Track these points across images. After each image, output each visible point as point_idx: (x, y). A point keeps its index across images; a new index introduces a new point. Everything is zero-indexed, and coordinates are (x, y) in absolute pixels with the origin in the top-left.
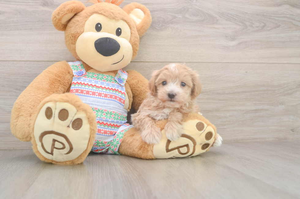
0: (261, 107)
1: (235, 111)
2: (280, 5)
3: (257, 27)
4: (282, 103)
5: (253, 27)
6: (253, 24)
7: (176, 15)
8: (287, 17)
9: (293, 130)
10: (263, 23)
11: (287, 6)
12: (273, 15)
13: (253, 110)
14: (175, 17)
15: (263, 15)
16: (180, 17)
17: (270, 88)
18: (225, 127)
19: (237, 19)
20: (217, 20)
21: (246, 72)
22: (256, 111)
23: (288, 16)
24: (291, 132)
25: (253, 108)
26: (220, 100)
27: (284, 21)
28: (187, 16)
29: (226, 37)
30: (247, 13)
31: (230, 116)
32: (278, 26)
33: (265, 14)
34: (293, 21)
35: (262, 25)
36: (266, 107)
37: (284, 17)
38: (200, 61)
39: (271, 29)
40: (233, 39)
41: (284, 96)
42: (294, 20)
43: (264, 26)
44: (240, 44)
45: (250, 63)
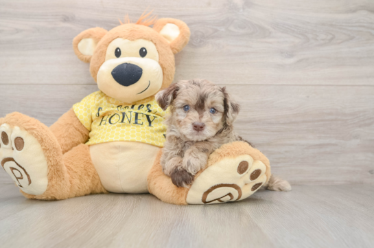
0: (327, 141)
1: (292, 145)
2: (354, 11)
3: (323, 40)
4: (356, 137)
8: (364, 26)
9: (371, 172)
11: (364, 13)
13: (317, 145)
14: (216, 31)
15: (331, 25)
20: (270, 33)
21: (308, 97)
22: (321, 146)
24: (369, 174)
25: (317, 142)
28: (232, 28)
29: (282, 53)
32: (352, 38)
35: (330, 37)
36: (334, 141)
37: (360, 26)
39: (342, 42)
40: (291, 55)
41: (360, 127)
43: (332, 39)
44: (300, 61)
45: (312, 85)
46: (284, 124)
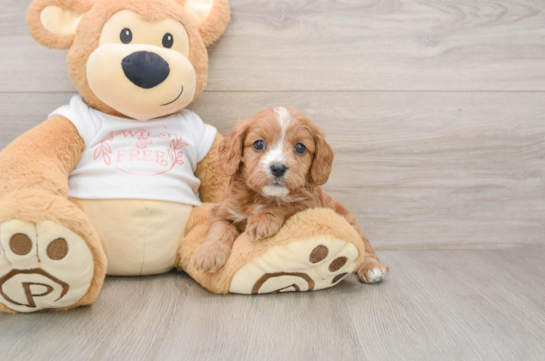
0: (488, 181)
1: (433, 187)
3: (487, 16)
4: (534, 174)
5: (478, 16)
6: (479, 9)
10: (500, 6)
13: (472, 187)
17: (509, 143)
18: (411, 219)
21: (460, 110)
22: (478, 188)
25: (472, 182)
31: (422, 198)
32: (535, 13)
35: (499, 10)
36: (499, 181)
39: (518, 20)
40: (434, 43)
41: (542, 158)
43: (503, 14)
44: (449, 51)
45: (467, 91)
46: (421, 154)
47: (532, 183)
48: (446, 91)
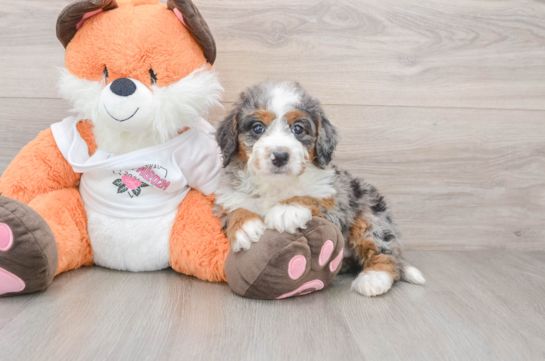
5: (453, 40)
6: (454, 34)
7: (307, 18)
10: (473, 32)
12: (493, 17)
16: (314, 21)
17: (478, 155)
19: (422, 24)
23: (524, 18)
26: (381, 174)
27: (517, 28)
30: (441, 13)
31: (399, 203)
33: (478, 15)
34: (535, 30)
38: (347, 102)
42: (538, 26)
47: (498, 191)
48: (424, 107)
